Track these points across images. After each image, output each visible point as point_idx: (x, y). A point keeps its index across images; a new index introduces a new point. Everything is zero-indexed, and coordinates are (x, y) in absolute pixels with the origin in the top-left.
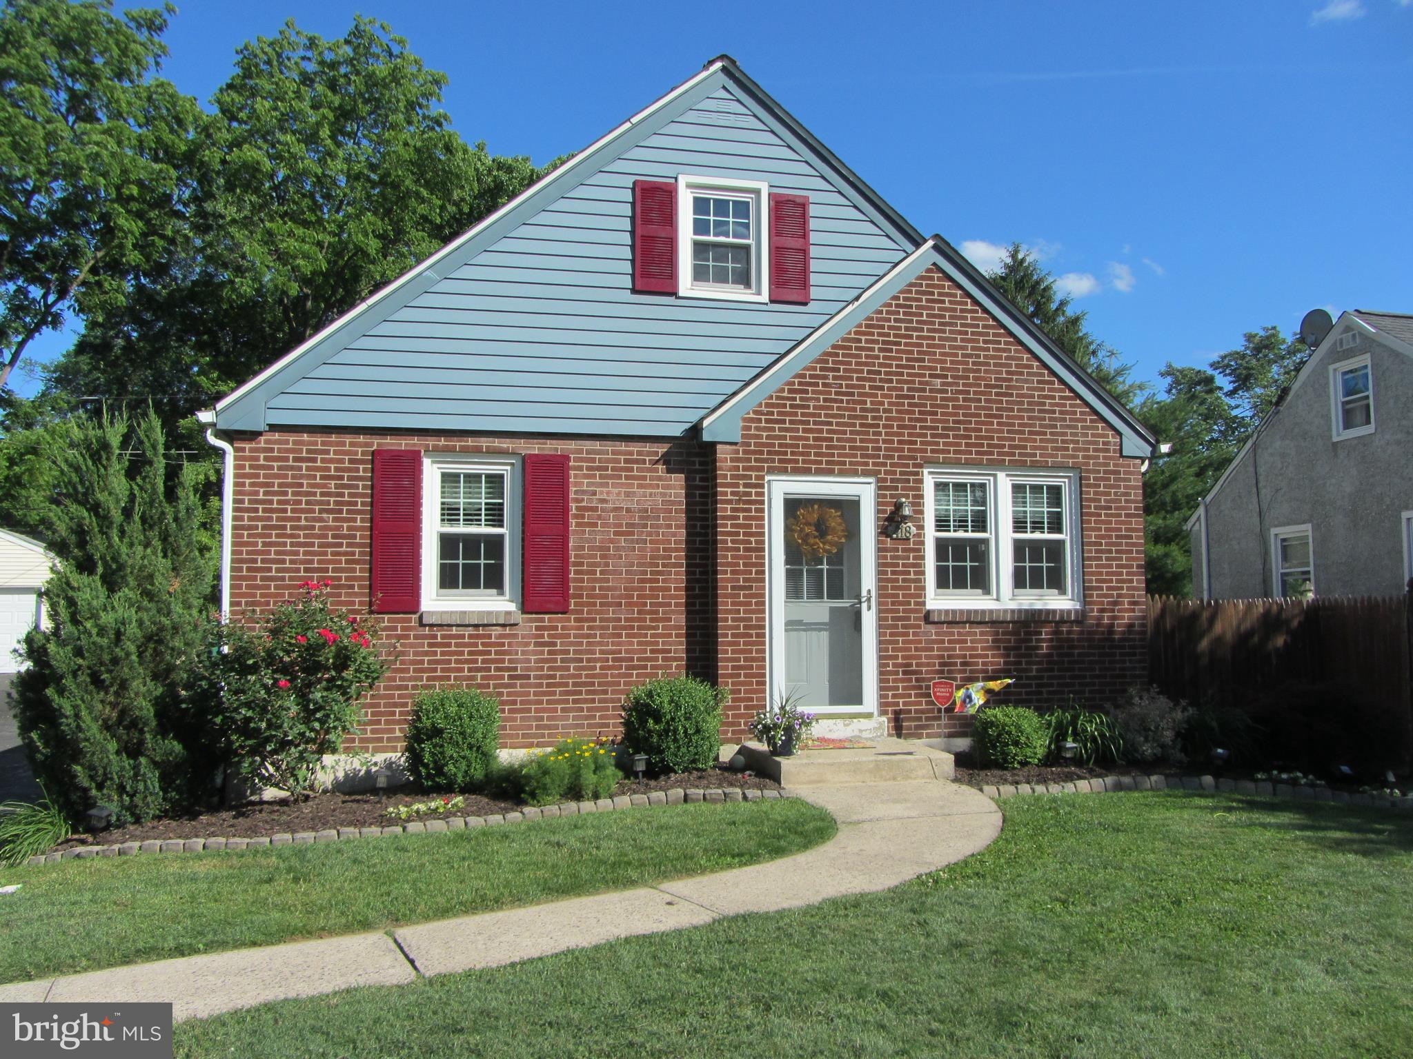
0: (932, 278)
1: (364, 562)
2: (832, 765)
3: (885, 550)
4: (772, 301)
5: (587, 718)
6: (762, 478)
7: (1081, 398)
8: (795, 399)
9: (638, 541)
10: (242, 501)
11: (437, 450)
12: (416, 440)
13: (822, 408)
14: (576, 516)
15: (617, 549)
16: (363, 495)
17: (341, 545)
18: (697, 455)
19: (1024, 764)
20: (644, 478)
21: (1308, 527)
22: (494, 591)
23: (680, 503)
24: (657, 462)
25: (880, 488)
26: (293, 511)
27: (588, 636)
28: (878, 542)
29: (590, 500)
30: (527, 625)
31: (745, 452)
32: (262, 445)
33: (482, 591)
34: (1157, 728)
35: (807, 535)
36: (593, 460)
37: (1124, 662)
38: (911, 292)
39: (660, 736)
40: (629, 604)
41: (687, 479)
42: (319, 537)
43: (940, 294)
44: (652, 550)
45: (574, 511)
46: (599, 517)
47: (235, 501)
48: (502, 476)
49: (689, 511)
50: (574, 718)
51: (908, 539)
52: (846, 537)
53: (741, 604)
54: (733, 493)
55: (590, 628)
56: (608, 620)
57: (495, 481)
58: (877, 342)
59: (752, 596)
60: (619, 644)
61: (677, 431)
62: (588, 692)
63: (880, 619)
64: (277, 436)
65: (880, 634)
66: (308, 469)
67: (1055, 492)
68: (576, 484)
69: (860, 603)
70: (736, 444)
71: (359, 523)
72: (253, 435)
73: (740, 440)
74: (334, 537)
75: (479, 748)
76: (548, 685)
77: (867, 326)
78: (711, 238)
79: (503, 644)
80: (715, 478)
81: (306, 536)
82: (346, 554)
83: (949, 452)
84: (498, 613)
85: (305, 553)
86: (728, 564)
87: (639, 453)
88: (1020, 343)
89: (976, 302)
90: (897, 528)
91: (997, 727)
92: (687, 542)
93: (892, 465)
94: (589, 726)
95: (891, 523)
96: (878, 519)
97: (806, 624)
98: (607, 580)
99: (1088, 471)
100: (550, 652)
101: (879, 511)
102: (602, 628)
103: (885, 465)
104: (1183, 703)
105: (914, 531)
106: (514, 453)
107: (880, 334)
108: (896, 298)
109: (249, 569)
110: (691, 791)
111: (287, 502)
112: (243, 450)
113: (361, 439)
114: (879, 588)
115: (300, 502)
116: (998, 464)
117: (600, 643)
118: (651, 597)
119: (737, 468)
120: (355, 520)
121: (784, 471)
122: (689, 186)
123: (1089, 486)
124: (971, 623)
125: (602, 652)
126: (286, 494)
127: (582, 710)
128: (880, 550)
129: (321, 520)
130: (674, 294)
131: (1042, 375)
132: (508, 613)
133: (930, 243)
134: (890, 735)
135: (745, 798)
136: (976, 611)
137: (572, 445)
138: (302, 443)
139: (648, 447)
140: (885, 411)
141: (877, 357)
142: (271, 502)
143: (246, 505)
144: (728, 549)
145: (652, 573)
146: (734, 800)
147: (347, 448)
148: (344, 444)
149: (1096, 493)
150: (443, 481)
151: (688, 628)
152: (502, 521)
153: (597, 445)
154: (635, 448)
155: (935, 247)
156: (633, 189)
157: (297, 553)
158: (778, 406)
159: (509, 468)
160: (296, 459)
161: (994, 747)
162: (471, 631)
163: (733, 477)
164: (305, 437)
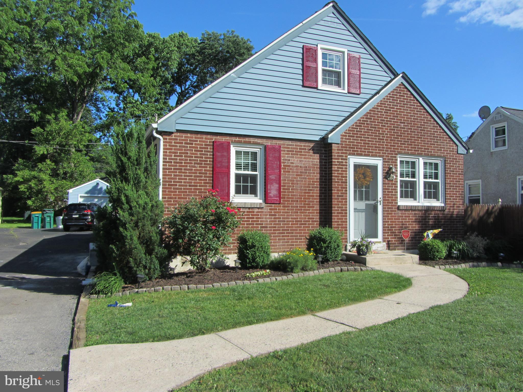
0: (401, 88)
1: (210, 183)
2: (382, 259)
3: (386, 184)
4: (349, 93)
5: (286, 242)
6: (347, 157)
7: (446, 133)
8: (357, 129)
9: (304, 178)
10: (166, 159)
11: (236, 142)
12: (228, 138)
13: (366, 132)
14: (283, 168)
15: (297, 181)
16: (210, 158)
17: (202, 177)
18: (324, 148)
19: (440, 259)
20: (306, 155)
21: (480, 181)
22: (253, 195)
23: (317, 165)
24: (310, 149)
25: (384, 162)
26: (185, 163)
27: (287, 212)
28: (383, 181)
29: (288, 163)
30: (266, 208)
31: (342, 147)
32: (173, 137)
33: (249, 195)
34: (477, 246)
35: (360, 178)
36: (289, 148)
37: (457, 224)
38: (394, 92)
39: (325, 248)
40: (301, 201)
41: (320, 156)
42: (194, 173)
43: (403, 93)
44: (309, 182)
45: (282, 167)
46: (291, 169)
47: (164, 159)
48: (256, 153)
49: (320, 168)
50: (282, 242)
51: (393, 180)
52: (372, 179)
53: (340, 202)
54: (337, 162)
55: (288, 210)
56: (294, 207)
57: (254, 155)
58: (383, 109)
59: (343, 199)
60: (297, 215)
61: (317, 138)
62: (287, 233)
63: (383, 208)
64: (179, 134)
65: (383, 214)
66: (190, 147)
67: (436, 165)
68: (283, 157)
69: (377, 202)
70: (338, 144)
71: (208, 169)
72: (170, 133)
73: (340, 143)
74: (199, 173)
75: (266, 252)
76: (274, 230)
77: (381, 104)
78: (328, 68)
79: (258, 215)
80: (332, 156)
81: (189, 173)
82: (204, 180)
83: (405, 150)
84: (257, 203)
85: (189, 179)
86: (336, 187)
87: (304, 146)
88: (428, 112)
89: (414, 97)
90: (390, 176)
91: (431, 246)
92: (320, 179)
93: (388, 154)
94: (287, 245)
95: (388, 174)
96: (383, 173)
97: (358, 210)
98: (293, 192)
99: (448, 158)
100: (274, 218)
101: (383, 170)
102: (292, 210)
103: (385, 153)
104: (486, 238)
105: (395, 177)
106: (262, 144)
107: (384, 107)
108: (390, 94)
109: (169, 185)
110: (343, 268)
111: (182, 160)
112: (166, 139)
113: (209, 137)
114: (383, 197)
115: (187, 160)
116: (420, 155)
117: (291, 215)
118: (308, 199)
119: (339, 153)
120: (207, 167)
121: (353, 154)
122: (322, 49)
123: (448, 163)
124: (412, 210)
125: (292, 218)
126: (182, 156)
127: (285, 239)
128: (384, 184)
129: (195, 167)
130: (316, 88)
131: (434, 124)
132: (261, 204)
133: (401, 75)
134: (386, 249)
135: (361, 270)
136: (414, 206)
137: (282, 142)
138: (187, 137)
139: (307, 144)
140: (386, 134)
141: (384, 115)
142: (177, 159)
143: (168, 160)
144: (336, 182)
145: (308, 190)
146: (358, 271)
147: (204, 140)
148: (203, 138)
149: (450, 166)
150: (236, 154)
151: (320, 210)
152: (256, 169)
153: (290, 143)
154: (303, 144)
155: (402, 77)
156: (303, 48)
157: (186, 179)
158: (352, 131)
159: (259, 150)
160: (186, 143)
161: (430, 253)
162: (247, 210)
163: (338, 156)
164: (189, 135)
